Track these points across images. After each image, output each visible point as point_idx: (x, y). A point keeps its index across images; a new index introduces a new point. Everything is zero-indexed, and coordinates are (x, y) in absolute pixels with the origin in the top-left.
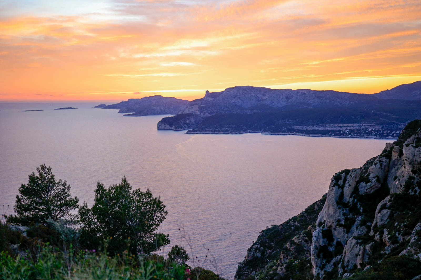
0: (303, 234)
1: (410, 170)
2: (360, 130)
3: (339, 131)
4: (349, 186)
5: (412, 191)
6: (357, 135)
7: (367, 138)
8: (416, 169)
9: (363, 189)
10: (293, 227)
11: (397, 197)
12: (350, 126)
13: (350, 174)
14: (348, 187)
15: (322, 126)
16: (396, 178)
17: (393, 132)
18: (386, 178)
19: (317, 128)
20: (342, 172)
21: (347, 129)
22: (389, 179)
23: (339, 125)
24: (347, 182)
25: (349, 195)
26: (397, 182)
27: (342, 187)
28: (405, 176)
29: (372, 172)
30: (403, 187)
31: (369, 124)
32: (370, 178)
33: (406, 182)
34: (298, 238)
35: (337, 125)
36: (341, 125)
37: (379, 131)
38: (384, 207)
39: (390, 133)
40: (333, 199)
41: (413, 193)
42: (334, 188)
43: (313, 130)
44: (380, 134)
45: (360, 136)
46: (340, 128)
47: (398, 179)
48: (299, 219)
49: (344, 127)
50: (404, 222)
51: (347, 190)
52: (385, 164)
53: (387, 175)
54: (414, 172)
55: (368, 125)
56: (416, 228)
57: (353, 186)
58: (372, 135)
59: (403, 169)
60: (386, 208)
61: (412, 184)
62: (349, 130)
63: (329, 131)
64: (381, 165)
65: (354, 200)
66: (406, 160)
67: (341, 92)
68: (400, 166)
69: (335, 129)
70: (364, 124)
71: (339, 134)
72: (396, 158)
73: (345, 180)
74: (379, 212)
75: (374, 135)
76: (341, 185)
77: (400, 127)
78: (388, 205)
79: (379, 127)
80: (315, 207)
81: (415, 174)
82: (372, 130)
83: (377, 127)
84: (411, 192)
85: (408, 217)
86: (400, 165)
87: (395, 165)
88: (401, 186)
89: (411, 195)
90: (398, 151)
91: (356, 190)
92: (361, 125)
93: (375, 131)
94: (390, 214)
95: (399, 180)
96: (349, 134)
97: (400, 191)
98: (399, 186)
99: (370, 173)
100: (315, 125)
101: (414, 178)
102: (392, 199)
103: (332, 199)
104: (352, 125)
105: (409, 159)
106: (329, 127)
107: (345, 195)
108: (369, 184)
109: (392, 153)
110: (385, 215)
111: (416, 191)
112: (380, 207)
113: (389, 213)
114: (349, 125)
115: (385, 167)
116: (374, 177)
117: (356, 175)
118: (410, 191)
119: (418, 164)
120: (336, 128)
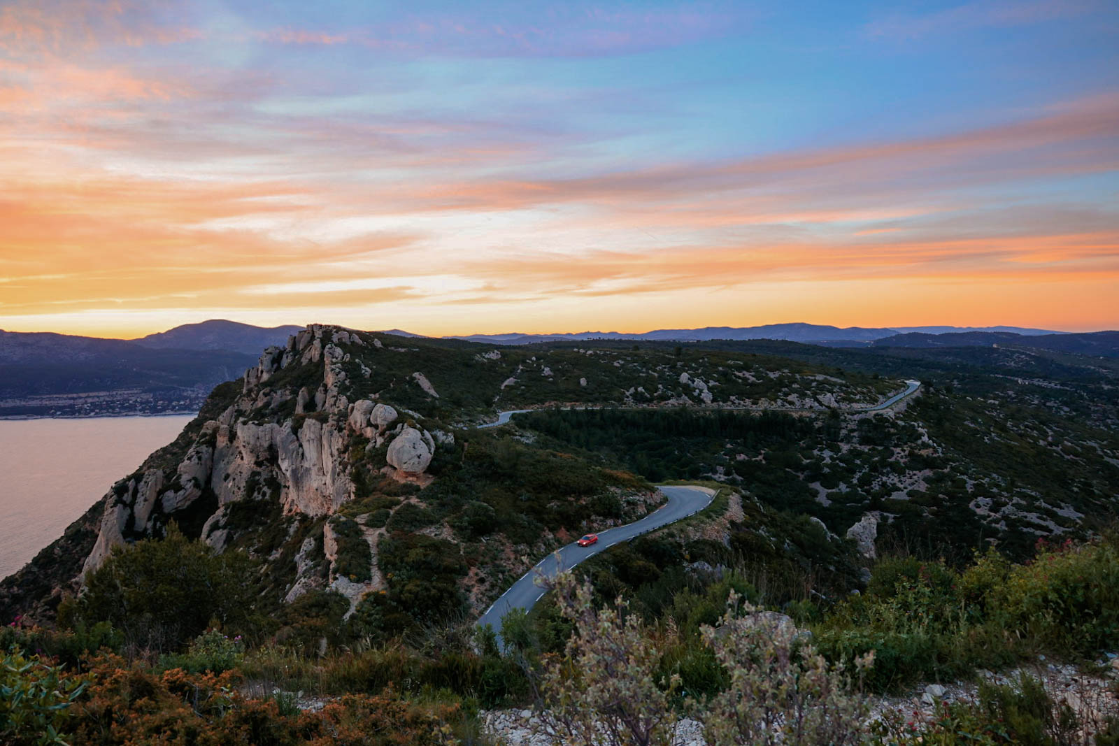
0: (43, 606)
1: (252, 462)
2: (113, 402)
3: (71, 406)
4: (145, 500)
5: (259, 493)
6: (108, 412)
7: (126, 415)
8: (261, 459)
9: (171, 502)
10: (6, 600)
11: (235, 508)
12: (93, 397)
13: (144, 480)
14: (143, 503)
15: (33, 399)
16: (227, 477)
17: (174, 403)
18: (209, 480)
19: (23, 403)
20: (129, 478)
21: (86, 403)
22: (214, 479)
23: (70, 396)
24: (139, 495)
25: (146, 517)
26: (231, 484)
27: (132, 505)
28: (244, 472)
29: (186, 473)
30: (242, 489)
31: (129, 392)
32: (182, 483)
33: (246, 482)
34: (32, 616)
35: (65, 396)
36: (75, 395)
37: (148, 402)
38: (215, 527)
39: (168, 405)
40: (116, 528)
41: (260, 497)
42: (116, 509)
43: (13, 408)
44: (151, 408)
45: (113, 413)
46: (72, 402)
47: (231, 478)
48: (20, 580)
49: (80, 398)
50: (252, 545)
51: (142, 509)
52: (205, 456)
53: (211, 474)
54: (258, 464)
55: (128, 394)
56: (305, 549)
57: (152, 500)
58: (136, 410)
59: (239, 461)
60: (218, 528)
61: (258, 483)
62: (91, 403)
63: (51, 408)
64: (200, 458)
65: (155, 525)
66: (244, 446)
67: (71, 336)
68: (232, 457)
69: (61, 403)
70: (119, 393)
71: (71, 412)
72: (224, 444)
73: (136, 491)
74: (208, 536)
75: (140, 410)
76: (128, 502)
77: (185, 394)
78: (222, 522)
79: (148, 397)
80: (56, 551)
81: (261, 467)
82: (136, 401)
83: (145, 396)
84: (257, 497)
85: (259, 536)
86: (232, 455)
87: (222, 456)
88: (239, 489)
89: (259, 501)
90: (228, 433)
91: (158, 505)
92: (114, 393)
93: (141, 403)
94: (227, 536)
95: (234, 479)
96: (93, 411)
97: (239, 497)
98: (236, 489)
99: (180, 475)
100: (17, 398)
101: (259, 474)
102: (228, 511)
103: (113, 530)
104: (96, 394)
105: (249, 444)
106: (50, 399)
107: (137, 519)
108: (181, 492)
109: (216, 437)
110: (218, 539)
111: (264, 494)
112: (208, 528)
113: (225, 535)
114: (91, 394)
115: (206, 461)
116: (190, 481)
117: (156, 481)
118: (256, 494)
119: (265, 451)
120: (64, 401)
